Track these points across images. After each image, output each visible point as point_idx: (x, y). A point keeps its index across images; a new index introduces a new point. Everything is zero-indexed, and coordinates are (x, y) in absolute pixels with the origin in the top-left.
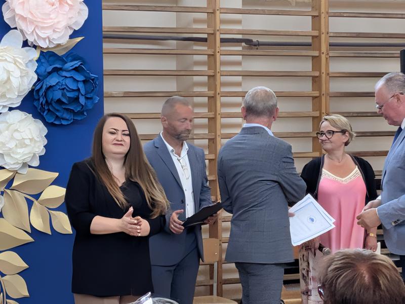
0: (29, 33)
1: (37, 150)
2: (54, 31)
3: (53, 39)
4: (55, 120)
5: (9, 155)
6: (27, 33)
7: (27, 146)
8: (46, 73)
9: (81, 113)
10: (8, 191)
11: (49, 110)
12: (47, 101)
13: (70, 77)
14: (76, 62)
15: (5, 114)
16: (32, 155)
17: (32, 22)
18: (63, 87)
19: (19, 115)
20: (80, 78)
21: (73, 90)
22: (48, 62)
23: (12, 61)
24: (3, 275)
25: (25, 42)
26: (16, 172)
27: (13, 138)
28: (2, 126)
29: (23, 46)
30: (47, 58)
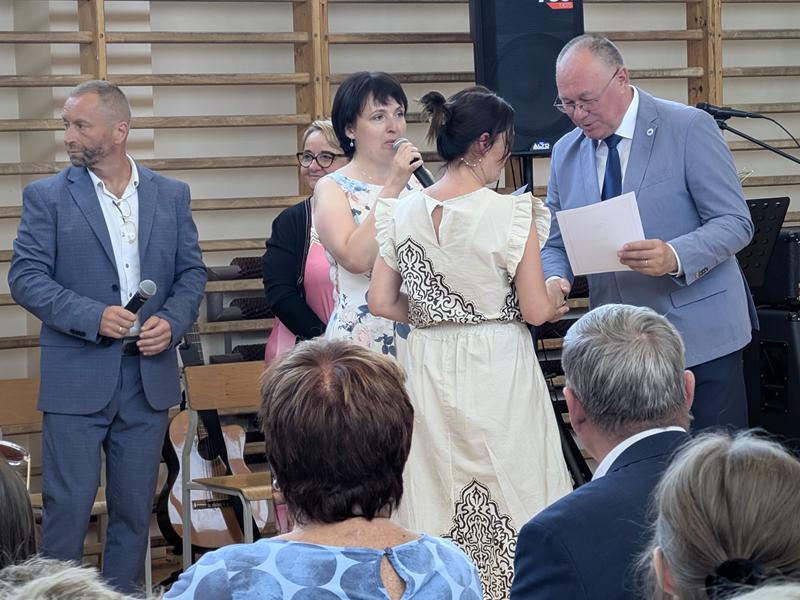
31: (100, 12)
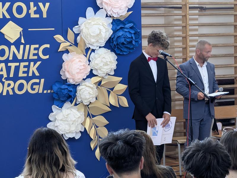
0: (109, 10)
1: (113, 67)
2: (120, 9)
3: (120, 13)
4: (120, 52)
5: (100, 70)
6: (108, 11)
7: (108, 65)
8: (117, 30)
9: (133, 49)
10: (99, 87)
11: (118, 47)
12: (117, 44)
13: (128, 32)
14: (131, 24)
15: (98, 49)
16: (111, 69)
17: (110, 5)
18: (125, 36)
19: (104, 50)
20: (133, 32)
21: (130, 38)
22: (116, 23)
23: (102, 24)
24: (97, 127)
25: (107, 15)
26: (103, 78)
27: (102, 61)
28: (96, 56)
29: (106, 17)
30: (116, 22)
31: (188, 18)
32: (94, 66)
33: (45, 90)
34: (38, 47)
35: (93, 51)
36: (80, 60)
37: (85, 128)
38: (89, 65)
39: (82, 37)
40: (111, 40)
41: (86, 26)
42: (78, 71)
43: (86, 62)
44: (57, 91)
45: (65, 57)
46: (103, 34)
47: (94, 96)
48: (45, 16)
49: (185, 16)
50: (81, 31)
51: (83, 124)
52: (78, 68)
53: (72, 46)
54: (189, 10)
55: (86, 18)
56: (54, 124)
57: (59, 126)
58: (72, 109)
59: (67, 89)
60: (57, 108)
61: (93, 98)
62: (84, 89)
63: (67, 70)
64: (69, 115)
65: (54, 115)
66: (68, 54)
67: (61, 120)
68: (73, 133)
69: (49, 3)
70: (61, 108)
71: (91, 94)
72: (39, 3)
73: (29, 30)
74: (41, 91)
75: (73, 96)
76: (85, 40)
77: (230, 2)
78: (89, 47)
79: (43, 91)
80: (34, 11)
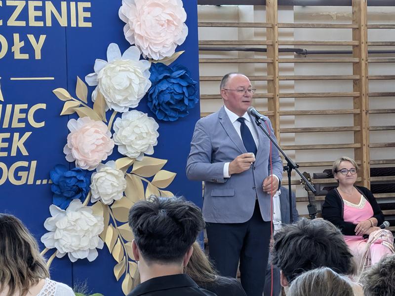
0: (145, 48)
1: (152, 142)
2: (164, 47)
3: (163, 53)
4: (164, 118)
5: (130, 146)
6: (143, 49)
7: (144, 138)
8: (158, 80)
9: (184, 112)
10: (129, 175)
11: (160, 109)
12: (159, 104)
13: (176, 83)
14: (181, 71)
15: (127, 113)
16: (148, 145)
17: (147, 40)
18: (172, 91)
19: (137, 114)
20: (184, 84)
21: (179, 94)
22: (158, 71)
23: (133, 71)
24: (126, 242)
25: (141, 56)
26: (135, 160)
27: (133, 132)
28: (124, 123)
29: (140, 59)
30: (157, 68)
31: (277, 67)
32: (120, 140)
33: (39, 179)
34: (27, 108)
35: (119, 115)
36: (98, 129)
37: (105, 244)
38: (112, 138)
39: (101, 91)
40: (149, 97)
41: (106, 74)
42: (93, 149)
43: (107, 133)
44: (58, 182)
45: (71, 124)
46: (136, 88)
47: (120, 190)
48: (38, 56)
49: (272, 63)
50: (98, 82)
51: (102, 236)
52: (94, 143)
53: (83, 106)
54: (279, 55)
55: (107, 61)
56: (53, 236)
57: (61, 239)
58: (83, 212)
59: (75, 177)
60: (58, 209)
61: (118, 192)
62: (104, 179)
63: (75, 146)
64: (79, 222)
65: (52, 221)
66: (77, 120)
67: (65, 229)
68: (85, 251)
69: (45, 36)
70: (65, 210)
71: (115, 186)
72: (28, 36)
73: (12, 79)
74: (31, 182)
75: (84, 189)
76: (105, 97)
77: (345, 42)
78: (112, 109)
79: (35, 181)
80: (20, 48)
